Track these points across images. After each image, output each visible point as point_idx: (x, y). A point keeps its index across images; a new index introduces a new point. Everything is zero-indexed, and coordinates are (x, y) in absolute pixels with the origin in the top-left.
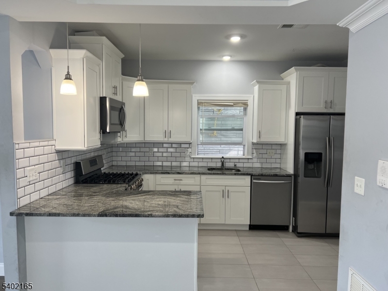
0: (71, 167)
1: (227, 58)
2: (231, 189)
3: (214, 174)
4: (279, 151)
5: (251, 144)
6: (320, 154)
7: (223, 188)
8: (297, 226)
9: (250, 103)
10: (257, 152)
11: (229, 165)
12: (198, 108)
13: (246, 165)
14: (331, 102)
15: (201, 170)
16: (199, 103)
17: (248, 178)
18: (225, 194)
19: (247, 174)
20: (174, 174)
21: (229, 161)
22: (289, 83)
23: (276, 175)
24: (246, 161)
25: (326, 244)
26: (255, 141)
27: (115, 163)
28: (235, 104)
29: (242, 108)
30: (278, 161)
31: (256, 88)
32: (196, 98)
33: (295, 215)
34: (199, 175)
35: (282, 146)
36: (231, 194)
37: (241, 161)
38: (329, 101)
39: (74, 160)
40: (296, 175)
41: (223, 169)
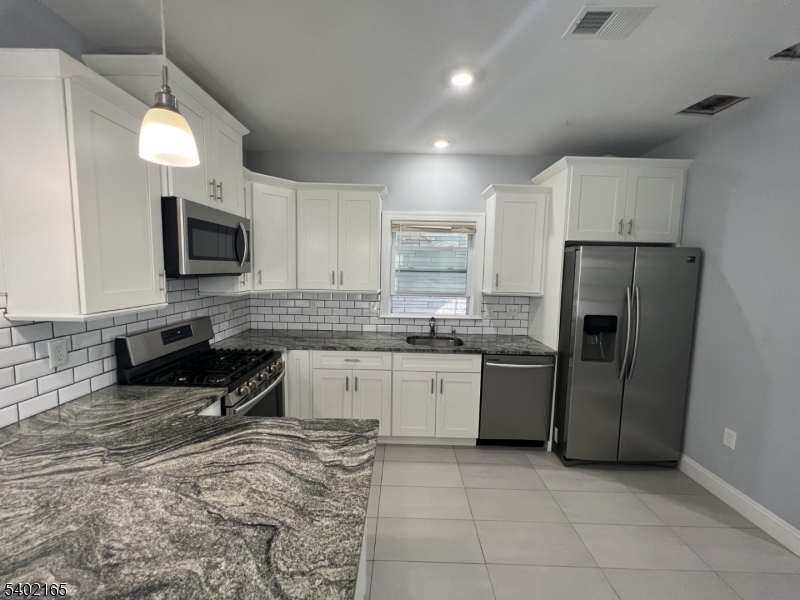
1: (441, 145)
2: (446, 377)
3: (416, 351)
4: (526, 308)
5: (480, 295)
6: (613, 319)
7: (434, 376)
8: (565, 443)
9: (479, 227)
10: (489, 309)
11: (442, 330)
12: (393, 234)
13: (472, 331)
14: (631, 223)
15: (394, 343)
16: (394, 226)
17: (478, 359)
18: (437, 386)
19: (476, 352)
20: (344, 350)
21: (442, 323)
22: (550, 191)
23: (528, 354)
24: (472, 324)
25: (621, 486)
26: (488, 291)
27: (254, 326)
28: (454, 228)
29: (466, 235)
30: (525, 324)
31: (492, 201)
32: (390, 216)
33: (560, 422)
34: (390, 353)
35: (534, 301)
36: (447, 387)
37: (462, 323)
38: (627, 221)
40: (564, 354)
41: (429, 340)
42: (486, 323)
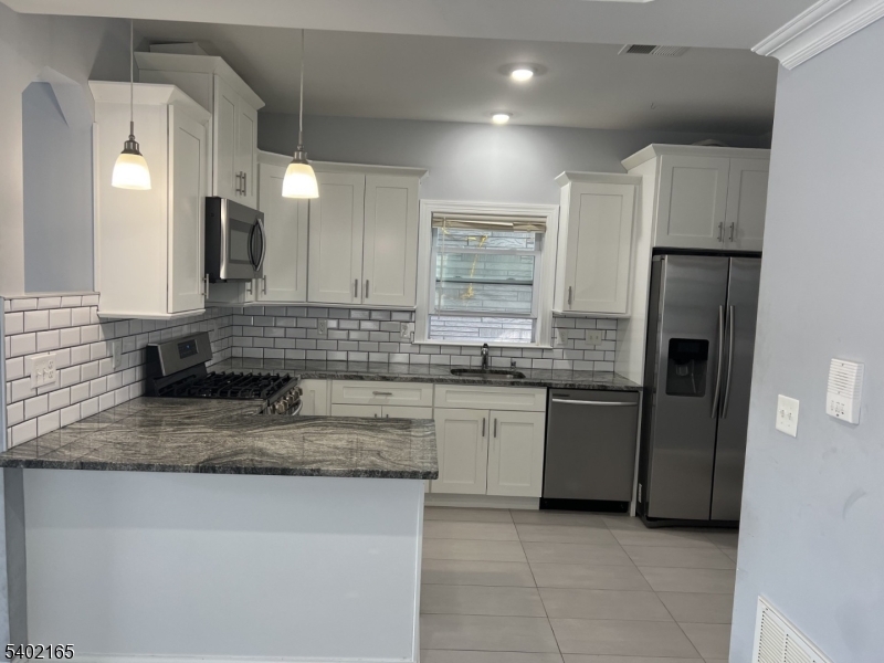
0: (136, 358)
1: (501, 119)
2: (501, 417)
3: (464, 382)
4: (611, 335)
5: (549, 317)
6: (704, 344)
7: (485, 414)
8: (648, 504)
9: (551, 224)
10: (562, 335)
11: (498, 362)
12: (434, 231)
13: (538, 364)
14: (732, 227)
15: (435, 373)
16: (436, 220)
17: (541, 394)
18: (489, 428)
19: (540, 385)
20: (373, 379)
21: (498, 353)
22: (639, 181)
23: (604, 389)
24: (539, 354)
25: (709, 544)
26: (559, 310)
27: (237, 352)
28: (516, 225)
29: (533, 235)
30: (610, 356)
31: (566, 189)
32: (428, 206)
33: (643, 479)
34: (431, 385)
35: (620, 323)
36: (502, 430)
37: (526, 354)
38: (728, 224)
39: (141, 342)
40: (648, 389)
41: (485, 370)
42: (558, 353)
